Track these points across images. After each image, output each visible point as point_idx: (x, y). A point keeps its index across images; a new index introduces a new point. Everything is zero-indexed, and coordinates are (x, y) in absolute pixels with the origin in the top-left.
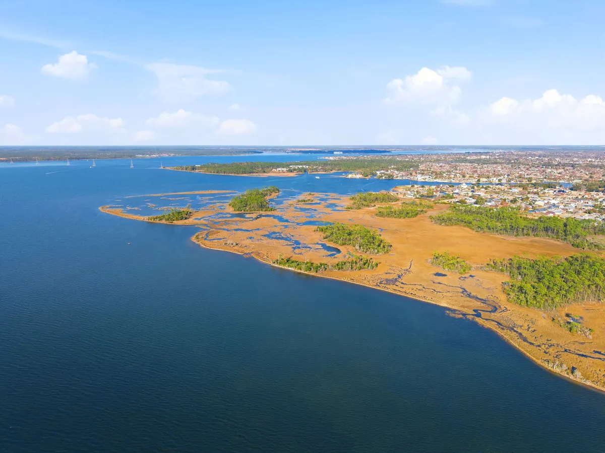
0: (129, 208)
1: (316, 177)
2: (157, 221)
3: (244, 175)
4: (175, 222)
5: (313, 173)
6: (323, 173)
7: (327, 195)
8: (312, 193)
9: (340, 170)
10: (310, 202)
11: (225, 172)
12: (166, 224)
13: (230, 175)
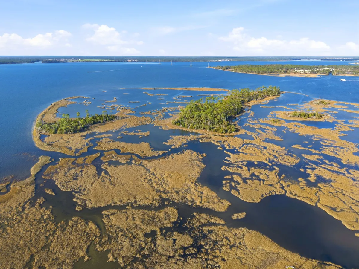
1: (342, 80)
3: (263, 74)
5: (339, 75)
7: (350, 107)
8: (326, 101)
10: (315, 119)
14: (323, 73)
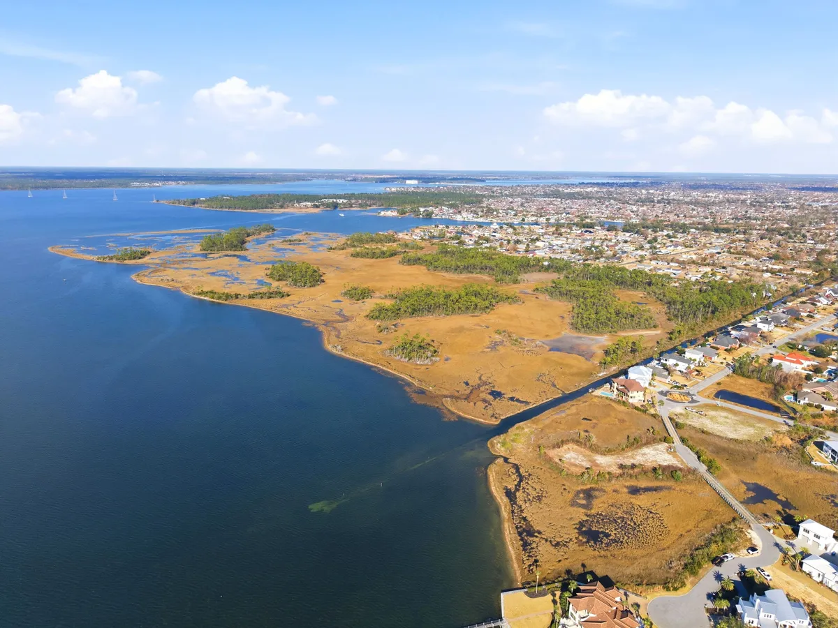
0: (83, 248)
1: (340, 214)
2: (107, 260)
3: (252, 210)
4: (126, 262)
6: (359, 209)
7: (326, 235)
9: (383, 205)
11: (230, 208)
12: (118, 264)
13: (236, 210)
14: (327, 207)
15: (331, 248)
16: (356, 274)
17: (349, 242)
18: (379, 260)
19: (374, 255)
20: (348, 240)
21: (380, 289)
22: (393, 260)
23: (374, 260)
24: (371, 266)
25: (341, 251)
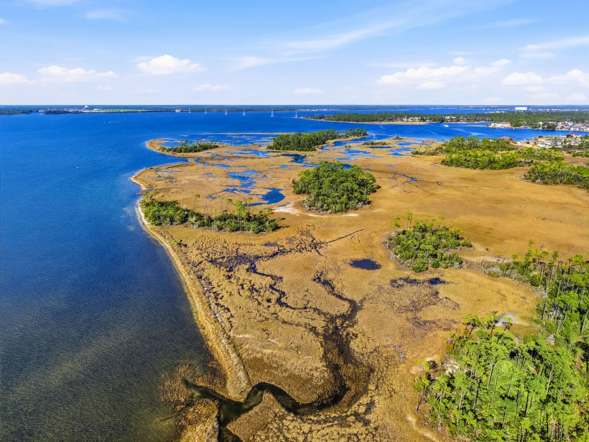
6: (466, 123)
14: (434, 121)
15: (417, 153)
16: (440, 191)
17: (444, 148)
18: (486, 171)
19: (476, 165)
20: (444, 145)
21: (487, 237)
22: (512, 173)
23: (477, 171)
24: (472, 180)
25: (431, 156)
